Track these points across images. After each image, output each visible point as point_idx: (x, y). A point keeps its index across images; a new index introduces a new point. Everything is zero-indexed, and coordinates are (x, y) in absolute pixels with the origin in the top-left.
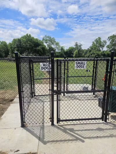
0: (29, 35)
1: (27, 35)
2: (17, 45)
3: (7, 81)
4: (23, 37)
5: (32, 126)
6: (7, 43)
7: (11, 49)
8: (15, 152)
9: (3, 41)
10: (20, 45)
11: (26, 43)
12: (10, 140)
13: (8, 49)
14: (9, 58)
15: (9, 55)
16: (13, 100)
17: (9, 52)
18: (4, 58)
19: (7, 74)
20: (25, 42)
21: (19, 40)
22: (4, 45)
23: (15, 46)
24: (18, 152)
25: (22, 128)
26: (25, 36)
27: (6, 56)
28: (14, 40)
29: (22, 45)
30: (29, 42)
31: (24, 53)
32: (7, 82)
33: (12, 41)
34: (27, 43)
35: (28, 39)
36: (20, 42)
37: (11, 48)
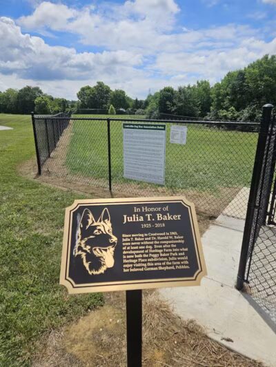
0: (270, 57)
1: (266, 57)
2: (233, 88)
3: (201, 171)
4: (252, 66)
5: (263, 299)
6: (210, 84)
7: (216, 99)
8: (224, 339)
9: (204, 80)
10: (241, 85)
11: (258, 81)
12: (210, 305)
13: (210, 98)
14: (208, 118)
15: (209, 111)
16: (215, 218)
17: (211, 105)
18: (197, 120)
19: (201, 155)
20: (256, 79)
21: (241, 75)
22: (204, 90)
23: (229, 90)
24: (230, 342)
25: (238, 292)
26: (258, 61)
27: (203, 115)
28: (229, 75)
29: (245, 86)
30: (266, 77)
31: (246, 107)
32: (201, 173)
33: (223, 78)
34: (261, 80)
35: (267, 68)
36: (243, 79)
37: (218, 95)
